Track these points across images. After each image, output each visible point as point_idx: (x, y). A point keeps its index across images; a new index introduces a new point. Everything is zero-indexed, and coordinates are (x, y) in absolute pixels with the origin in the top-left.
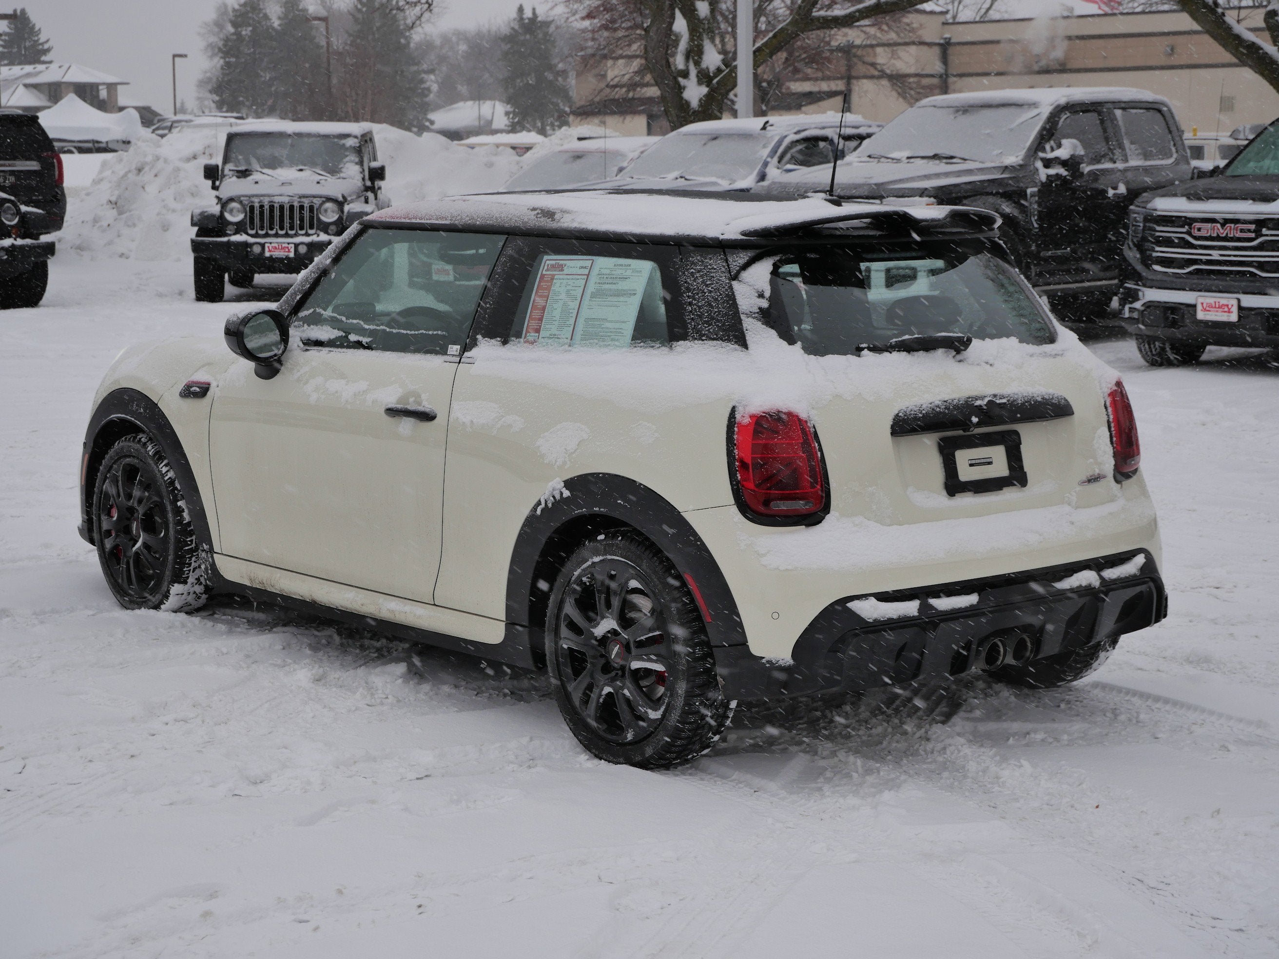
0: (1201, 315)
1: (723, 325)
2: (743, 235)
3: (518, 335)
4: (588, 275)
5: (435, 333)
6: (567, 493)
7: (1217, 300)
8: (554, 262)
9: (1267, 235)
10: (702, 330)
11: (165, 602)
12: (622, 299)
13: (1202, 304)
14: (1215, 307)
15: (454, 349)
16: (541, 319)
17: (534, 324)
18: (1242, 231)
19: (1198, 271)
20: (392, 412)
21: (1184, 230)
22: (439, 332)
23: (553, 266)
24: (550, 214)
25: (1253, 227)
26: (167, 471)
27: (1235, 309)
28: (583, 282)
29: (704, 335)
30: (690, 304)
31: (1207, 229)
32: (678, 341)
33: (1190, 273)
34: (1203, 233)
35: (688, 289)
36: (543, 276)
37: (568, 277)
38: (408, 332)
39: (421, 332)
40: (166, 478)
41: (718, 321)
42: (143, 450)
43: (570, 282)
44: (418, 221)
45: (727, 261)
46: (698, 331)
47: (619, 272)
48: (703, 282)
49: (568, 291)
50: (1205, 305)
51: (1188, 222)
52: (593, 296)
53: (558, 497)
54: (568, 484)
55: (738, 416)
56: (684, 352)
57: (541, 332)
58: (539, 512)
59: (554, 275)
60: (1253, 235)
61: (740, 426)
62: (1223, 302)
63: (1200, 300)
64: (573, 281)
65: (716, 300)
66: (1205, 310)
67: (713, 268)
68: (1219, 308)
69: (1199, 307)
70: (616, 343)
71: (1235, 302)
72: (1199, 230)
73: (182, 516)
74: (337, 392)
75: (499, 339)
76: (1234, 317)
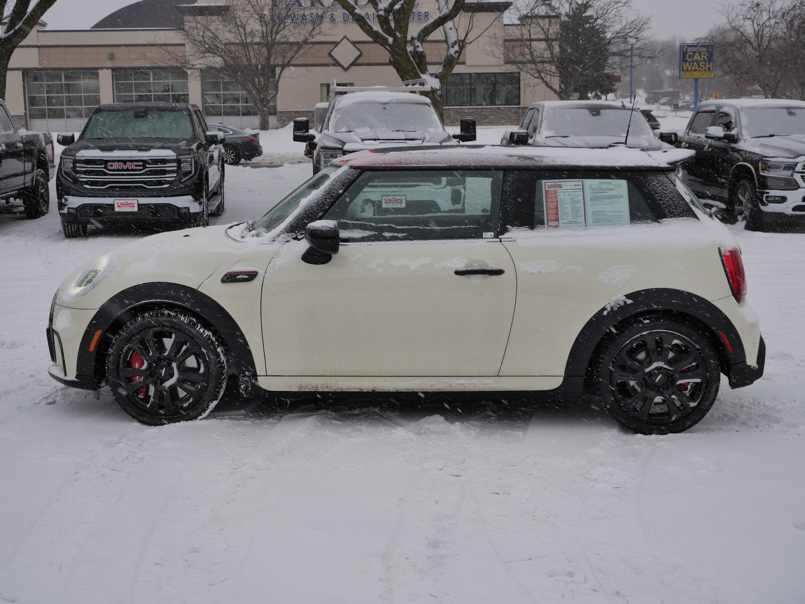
0: (117, 209)
1: (684, 209)
2: (669, 164)
3: (542, 223)
4: (583, 189)
5: (467, 227)
6: (630, 302)
7: (126, 201)
8: (552, 183)
9: (148, 168)
10: (674, 212)
11: (202, 414)
12: (614, 200)
13: (118, 203)
14: (125, 205)
15: (488, 235)
16: (557, 214)
17: (553, 217)
18: (136, 166)
19: (111, 187)
20: (458, 273)
21: (103, 166)
22: (472, 226)
23: (552, 185)
25: (141, 163)
26: (204, 331)
27: (136, 205)
28: (582, 192)
29: (676, 215)
30: (661, 200)
31: (115, 166)
32: (662, 219)
33: (107, 188)
34: (114, 167)
35: (656, 193)
36: (547, 192)
37: (568, 191)
39: (454, 227)
40: (205, 336)
41: (680, 207)
43: (571, 193)
44: (414, 165)
45: (668, 178)
46: (672, 213)
47: (604, 186)
48: (662, 189)
49: (572, 198)
50: (119, 204)
51: (105, 162)
52: (591, 199)
53: (622, 304)
54: (630, 296)
55: (723, 252)
56: (669, 224)
57: (560, 221)
58: (605, 313)
59: (557, 190)
60: (142, 168)
61: (725, 256)
62: (129, 202)
63: (116, 202)
64: (573, 193)
65: (674, 197)
66: (119, 206)
67: (664, 182)
68: (127, 205)
69: (116, 205)
70: (622, 223)
71: (136, 202)
72: (112, 166)
73: (220, 358)
75: (526, 227)
76: (136, 209)
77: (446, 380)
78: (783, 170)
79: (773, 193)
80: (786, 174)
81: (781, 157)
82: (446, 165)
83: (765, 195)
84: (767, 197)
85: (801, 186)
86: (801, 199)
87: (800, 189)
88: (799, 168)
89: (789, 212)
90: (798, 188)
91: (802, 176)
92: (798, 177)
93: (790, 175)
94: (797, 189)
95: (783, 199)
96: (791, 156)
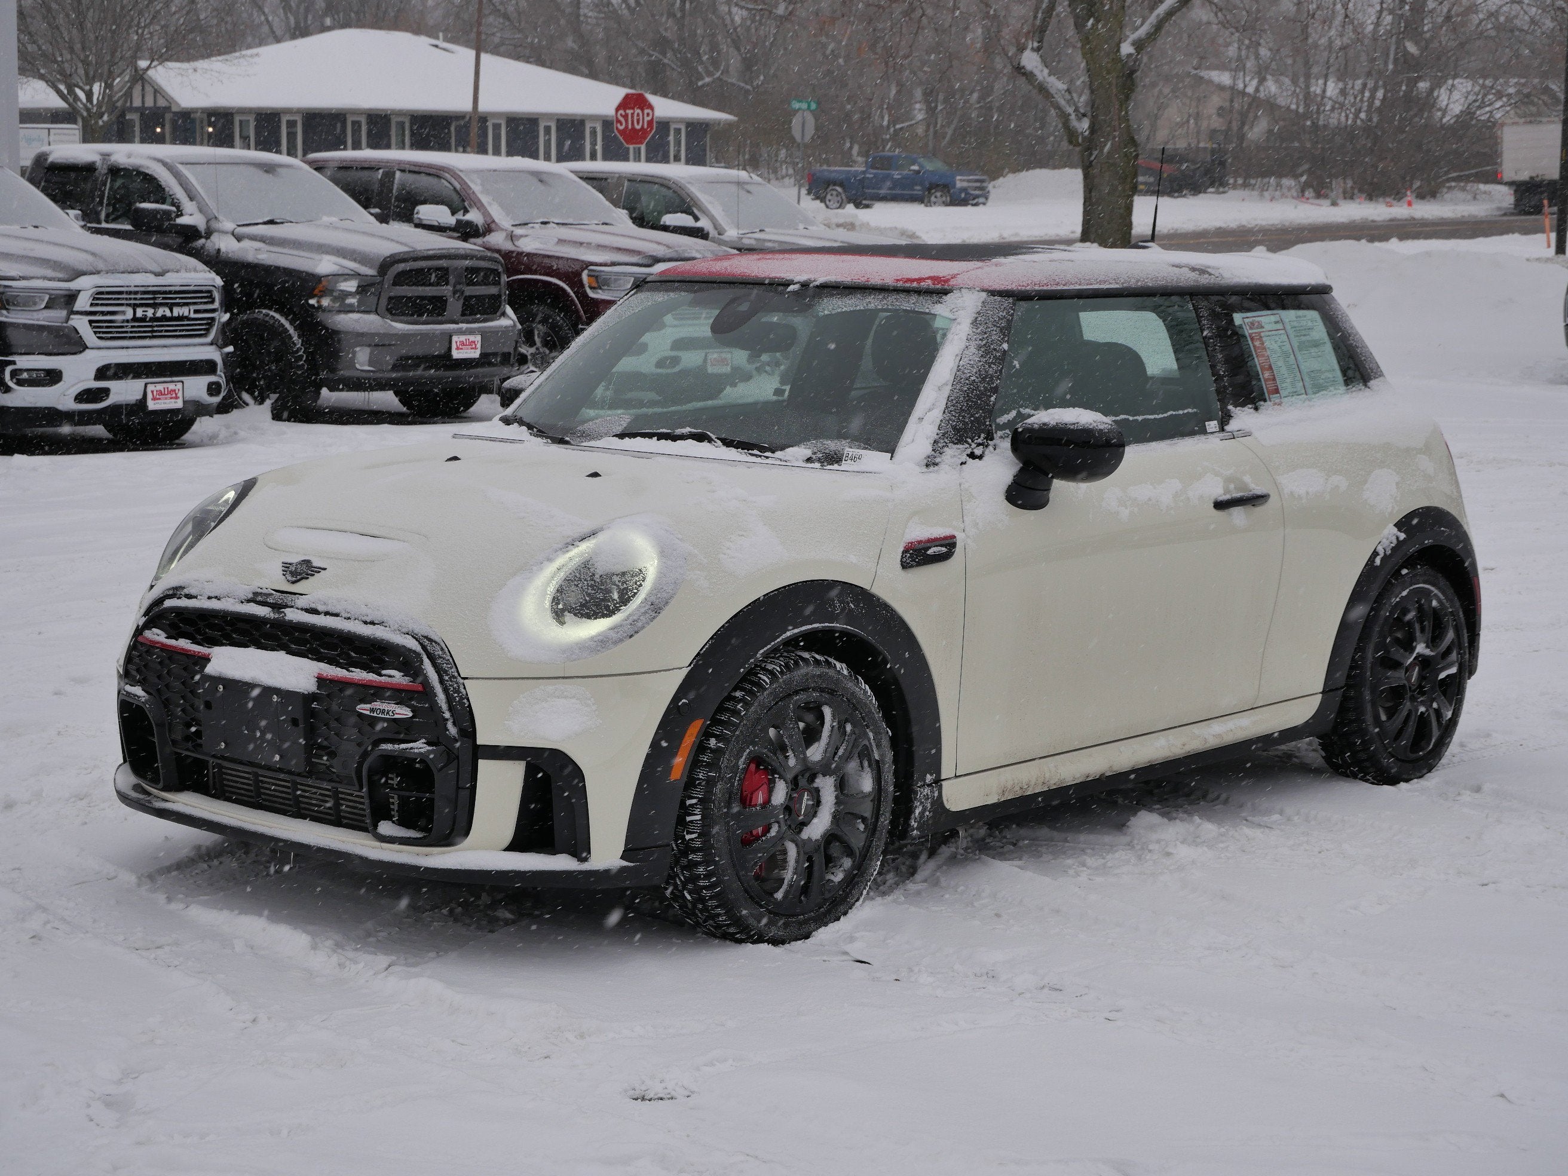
3: (1264, 398)
4: (1285, 329)
5: (1186, 411)
6: (1402, 536)
12: (1315, 350)
15: (1212, 425)
16: (1274, 379)
17: (1270, 384)
20: (1220, 505)
22: (1190, 410)
23: (1251, 323)
24: (1202, 271)
28: (1285, 337)
32: (1369, 381)
36: (1250, 335)
37: (1270, 333)
38: (1156, 416)
39: (1169, 413)
42: (831, 672)
43: (1276, 338)
47: (1301, 323)
52: (1302, 348)
53: (1395, 542)
54: (1399, 525)
57: (1281, 392)
58: (1378, 561)
59: (1260, 333)
70: (1339, 391)
74: (1150, 499)
75: (1250, 406)
77: (1195, 729)
78: (46, 307)
79: (23, 362)
80: (56, 316)
81: (38, 278)
82: (1117, 286)
83: (8, 370)
84: (14, 374)
85: (88, 345)
86: (92, 375)
87: (87, 350)
88: (83, 303)
89: (68, 404)
90: (84, 350)
91: (91, 322)
92: (81, 324)
93: (64, 320)
94: (81, 352)
95: (53, 377)
96: (60, 275)
